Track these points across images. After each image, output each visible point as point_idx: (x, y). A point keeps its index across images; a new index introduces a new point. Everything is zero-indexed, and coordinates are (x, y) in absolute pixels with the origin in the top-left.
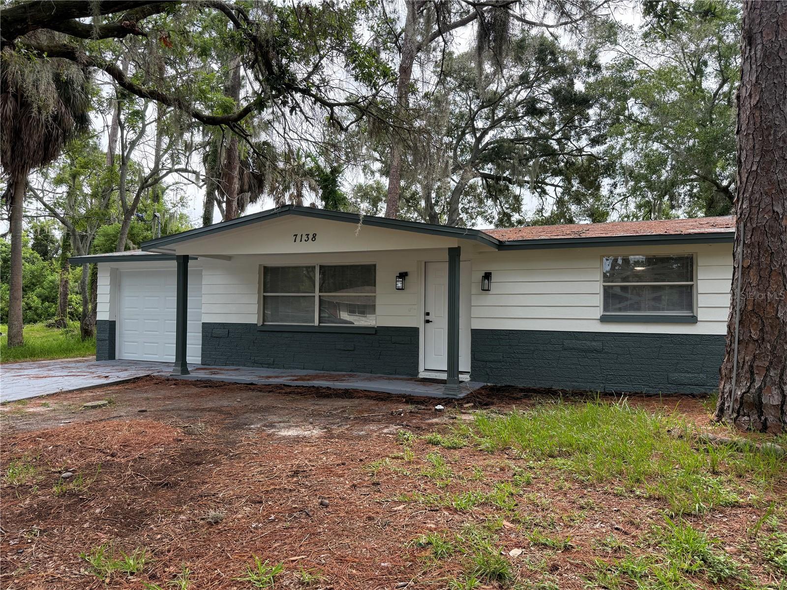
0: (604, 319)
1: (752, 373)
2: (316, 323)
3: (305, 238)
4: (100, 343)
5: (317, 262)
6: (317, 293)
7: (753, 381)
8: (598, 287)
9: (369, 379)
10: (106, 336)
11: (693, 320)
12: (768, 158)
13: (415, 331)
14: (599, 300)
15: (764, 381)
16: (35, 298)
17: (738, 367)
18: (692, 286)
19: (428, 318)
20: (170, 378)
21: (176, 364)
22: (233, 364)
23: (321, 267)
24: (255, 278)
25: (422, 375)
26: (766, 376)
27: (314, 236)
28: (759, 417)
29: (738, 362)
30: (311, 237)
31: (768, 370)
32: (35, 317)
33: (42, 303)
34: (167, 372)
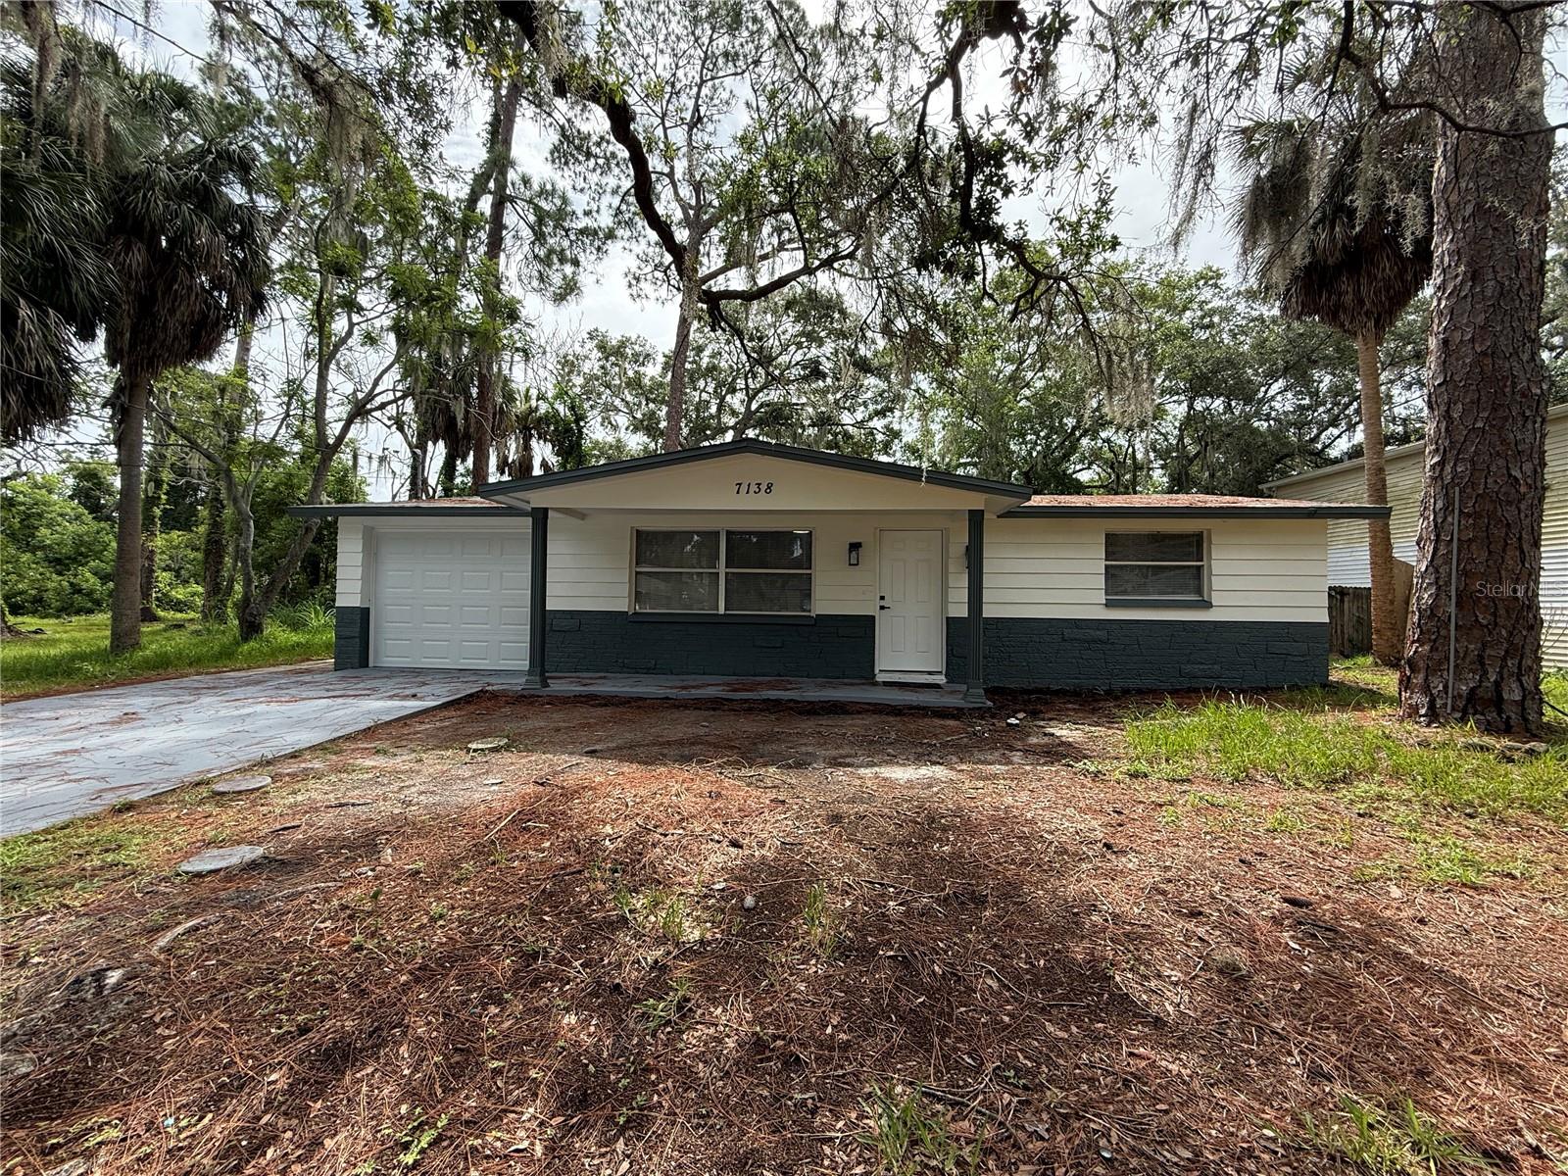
0: (1109, 604)
1: (1482, 664)
2: (722, 611)
3: (754, 488)
4: (342, 642)
5: (722, 525)
6: (722, 569)
7: (1485, 673)
8: (1100, 566)
9: (823, 686)
10: (356, 630)
11: (1208, 605)
12: (1500, 413)
13: (870, 620)
14: (1101, 582)
15: (1500, 673)
16: (88, 574)
17: (1457, 657)
18: (1199, 568)
19: (883, 603)
20: (525, 693)
21: (530, 672)
22: (588, 670)
23: (729, 533)
24: (627, 545)
25: (880, 678)
26: (1502, 668)
27: (769, 487)
28: (1499, 715)
29: (1456, 651)
30: (764, 487)
31: (1504, 659)
32: (90, 605)
33: (103, 584)
34: (518, 684)
